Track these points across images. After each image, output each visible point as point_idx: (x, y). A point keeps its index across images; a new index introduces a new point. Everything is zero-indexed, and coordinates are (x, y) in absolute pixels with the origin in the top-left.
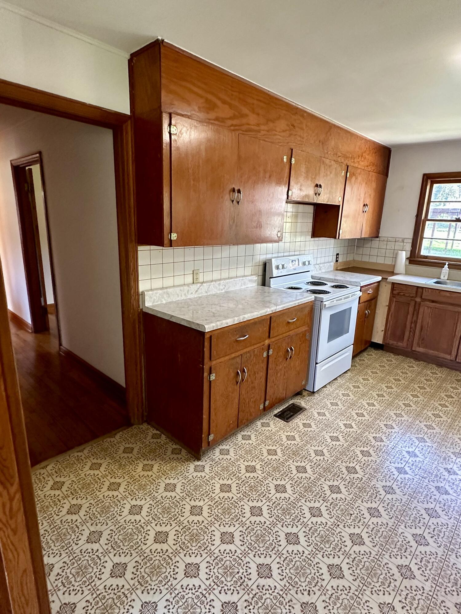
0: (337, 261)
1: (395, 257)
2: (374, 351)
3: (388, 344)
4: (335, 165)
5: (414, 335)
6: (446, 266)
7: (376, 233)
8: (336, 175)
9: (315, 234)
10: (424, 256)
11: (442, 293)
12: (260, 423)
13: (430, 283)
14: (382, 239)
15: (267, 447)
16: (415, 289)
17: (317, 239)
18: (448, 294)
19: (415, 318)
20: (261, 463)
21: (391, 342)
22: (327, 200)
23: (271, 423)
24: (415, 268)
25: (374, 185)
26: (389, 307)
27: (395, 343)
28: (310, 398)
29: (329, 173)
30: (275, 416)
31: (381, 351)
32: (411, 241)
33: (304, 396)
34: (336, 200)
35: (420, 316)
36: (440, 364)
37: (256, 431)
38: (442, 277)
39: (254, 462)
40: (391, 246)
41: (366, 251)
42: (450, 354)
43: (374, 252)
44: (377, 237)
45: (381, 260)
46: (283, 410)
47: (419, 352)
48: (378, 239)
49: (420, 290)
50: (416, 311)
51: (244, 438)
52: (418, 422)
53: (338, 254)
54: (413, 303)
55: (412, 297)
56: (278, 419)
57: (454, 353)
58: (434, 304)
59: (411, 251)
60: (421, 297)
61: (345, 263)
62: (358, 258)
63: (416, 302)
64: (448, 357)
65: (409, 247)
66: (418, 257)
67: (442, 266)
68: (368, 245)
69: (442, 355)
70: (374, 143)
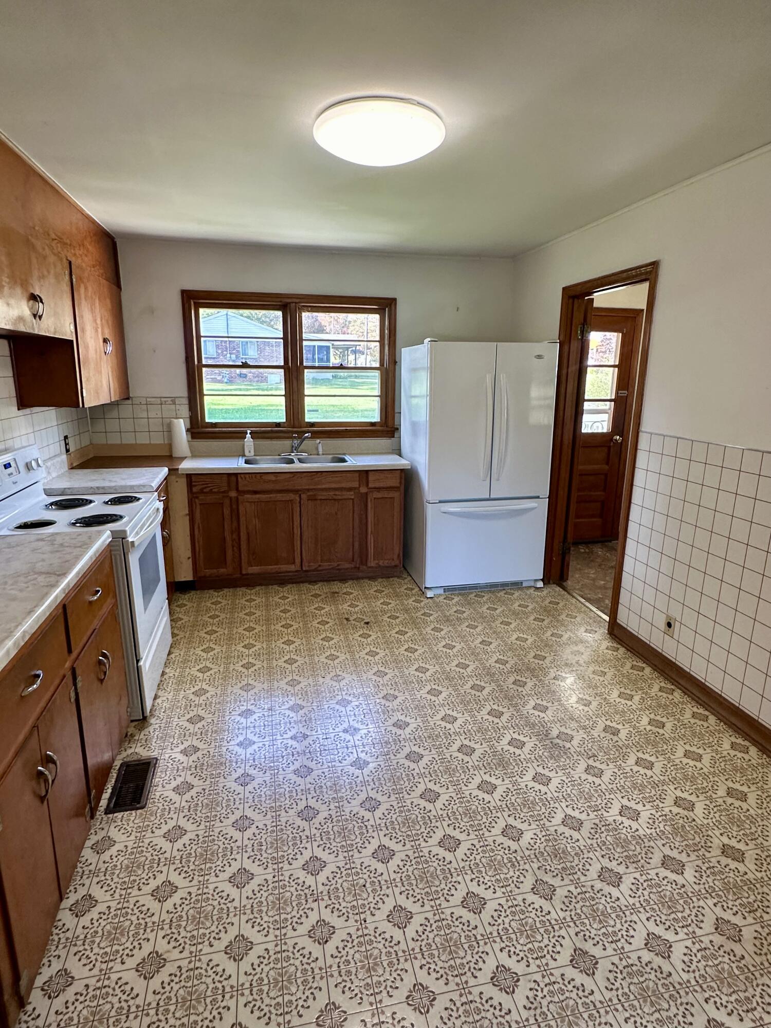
0: (67, 451)
1: (169, 430)
2: (183, 596)
3: (205, 577)
4: (52, 259)
5: (240, 549)
6: (248, 436)
7: (125, 392)
8: (57, 277)
9: (23, 402)
10: (211, 423)
11: (264, 477)
12: (89, 850)
13: (236, 464)
14: (136, 401)
15: (147, 889)
16: (225, 478)
17: (27, 411)
18: (273, 478)
19: (235, 524)
20: (161, 933)
21: (208, 572)
22: (52, 330)
23: (114, 833)
24: (202, 444)
26: (191, 515)
27: (215, 571)
28: (146, 731)
29: (46, 273)
30: (108, 811)
31: (193, 592)
32: (186, 401)
33: (132, 736)
34: (67, 332)
35: (242, 519)
36: (282, 580)
37: (95, 873)
38: (247, 453)
39: (144, 944)
40: (154, 412)
41: (112, 425)
42: (294, 563)
43: (127, 425)
44: (128, 399)
45: (143, 439)
46: (114, 789)
47: (252, 574)
48: (129, 402)
49: (233, 478)
50: (235, 514)
51: (78, 911)
53: (66, 437)
54: (227, 502)
55: (224, 492)
56: (119, 815)
57: (298, 561)
58: (258, 496)
59: (191, 418)
60: (237, 489)
61: (82, 451)
62: (100, 439)
63: (231, 498)
64: (292, 568)
65: (185, 411)
66: (203, 427)
67: (242, 436)
68: (114, 414)
69: (284, 567)
70: (93, 222)
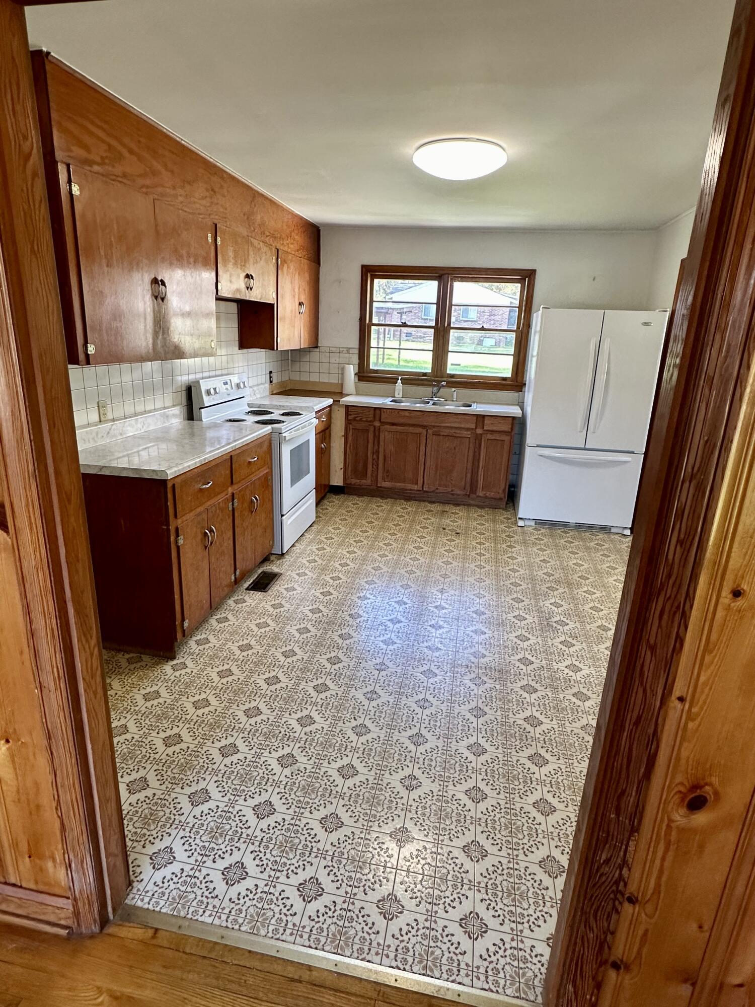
0: (271, 382)
1: (342, 372)
2: (334, 496)
3: (350, 484)
4: (264, 249)
5: (378, 468)
6: (399, 381)
7: (315, 344)
8: (267, 262)
9: (244, 344)
10: (374, 370)
11: (402, 413)
12: (233, 602)
13: (385, 402)
14: (322, 349)
15: (254, 622)
16: (372, 411)
17: (245, 351)
18: (407, 414)
19: (376, 447)
20: (255, 639)
21: (354, 481)
22: (259, 297)
23: (247, 598)
24: (364, 385)
25: (307, 275)
26: (346, 436)
27: (358, 481)
28: (281, 561)
29: (258, 259)
30: (247, 589)
31: (342, 495)
32: (357, 351)
33: (273, 561)
34: (270, 298)
35: (382, 443)
36: (407, 496)
37: (232, 611)
38: (396, 395)
39: (245, 640)
40: (334, 359)
41: (305, 367)
42: (417, 484)
43: (315, 367)
44: (317, 347)
45: (324, 379)
46: (254, 581)
47: (384, 488)
48: (317, 350)
49: (378, 412)
50: (377, 438)
51: (219, 621)
52: (403, 557)
53: (271, 372)
54: (372, 429)
55: (370, 421)
56: (252, 592)
57: (420, 482)
58: (394, 427)
59: (359, 364)
60: (380, 420)
61: (282, 384)
62: (296, 377)
63: (375, 427)
64: (415, 487)
65: (355, 359)
66: (367, 373)
67: (394, 381)
68: (307, 358)
69: (409, 486)
70: (301, 218)
